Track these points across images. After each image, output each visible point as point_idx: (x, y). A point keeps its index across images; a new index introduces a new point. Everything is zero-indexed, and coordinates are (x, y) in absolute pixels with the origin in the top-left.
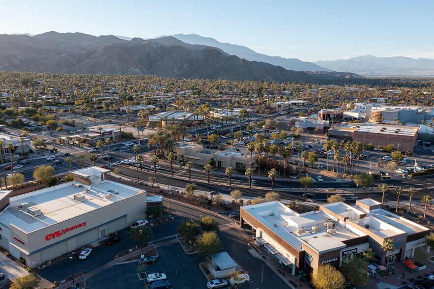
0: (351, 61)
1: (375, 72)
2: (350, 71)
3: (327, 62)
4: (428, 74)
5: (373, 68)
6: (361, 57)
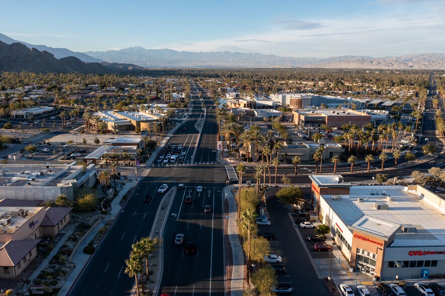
0: (121, 52)
1: (147, 63)
2: (123, 63)
3: (98, 52)
4: (192, 66)
5: (144, 59)
6: (131, 49)
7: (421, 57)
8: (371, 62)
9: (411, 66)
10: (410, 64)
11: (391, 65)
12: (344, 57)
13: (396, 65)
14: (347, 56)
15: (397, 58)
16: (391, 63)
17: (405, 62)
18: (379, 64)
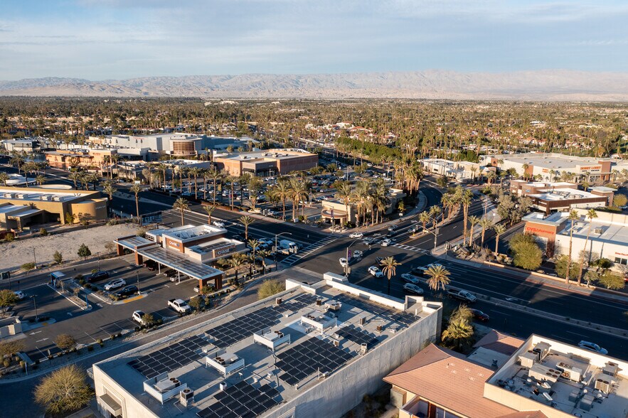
7: (153, 81)
8: (91, 87)
9: (146, 93)
10: (144, 90)
11: (119, 91)
12: (45, 79)
13: (126, 92)
14: (50, 78)
15: (123, 81)
16: (119, 89)
17: (136, 86)
18: (103, 89)
